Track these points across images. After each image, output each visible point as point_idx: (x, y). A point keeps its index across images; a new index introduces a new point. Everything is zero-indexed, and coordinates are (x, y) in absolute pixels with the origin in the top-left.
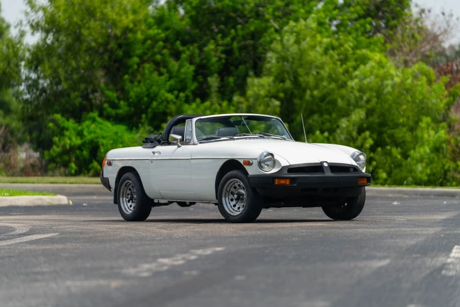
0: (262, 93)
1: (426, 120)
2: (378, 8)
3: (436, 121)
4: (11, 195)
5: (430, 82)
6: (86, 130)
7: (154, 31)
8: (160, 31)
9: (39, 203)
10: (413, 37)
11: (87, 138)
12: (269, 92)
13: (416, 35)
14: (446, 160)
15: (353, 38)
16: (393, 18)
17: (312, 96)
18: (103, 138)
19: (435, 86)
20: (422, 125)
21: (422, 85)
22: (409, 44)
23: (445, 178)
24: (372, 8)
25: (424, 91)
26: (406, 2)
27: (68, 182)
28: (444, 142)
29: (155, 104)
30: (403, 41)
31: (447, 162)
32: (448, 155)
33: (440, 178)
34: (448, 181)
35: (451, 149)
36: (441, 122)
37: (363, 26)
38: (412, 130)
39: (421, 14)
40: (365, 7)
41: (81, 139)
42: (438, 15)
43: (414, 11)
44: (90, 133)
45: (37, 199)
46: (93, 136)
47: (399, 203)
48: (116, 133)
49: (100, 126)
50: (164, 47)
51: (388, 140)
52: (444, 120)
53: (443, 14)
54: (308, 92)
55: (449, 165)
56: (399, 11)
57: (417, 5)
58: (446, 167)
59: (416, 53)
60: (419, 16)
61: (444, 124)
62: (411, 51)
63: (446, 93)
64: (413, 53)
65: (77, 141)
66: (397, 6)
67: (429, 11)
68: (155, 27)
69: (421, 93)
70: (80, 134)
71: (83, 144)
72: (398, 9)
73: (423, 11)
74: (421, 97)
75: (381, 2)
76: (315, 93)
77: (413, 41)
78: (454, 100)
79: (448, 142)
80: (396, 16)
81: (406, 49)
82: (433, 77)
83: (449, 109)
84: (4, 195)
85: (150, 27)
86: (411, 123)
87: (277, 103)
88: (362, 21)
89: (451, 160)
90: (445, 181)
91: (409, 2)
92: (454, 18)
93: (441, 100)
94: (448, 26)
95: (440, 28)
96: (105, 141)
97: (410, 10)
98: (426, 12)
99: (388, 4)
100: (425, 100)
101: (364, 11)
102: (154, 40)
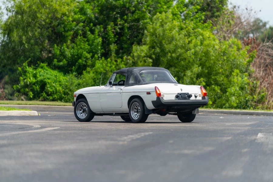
0: (143, 54)
1: (236, 71)
2: (208, 5)
3: (242, 72)
4: (8, 110)
5: (239, 49)
6: (38, 74)
7: (78, 16)
8: (82, 16)
9: (23, 114)
10: (229, 22)
11: (38, 79)
12: (146, 54)
13: (231, 21)
14: (247, 94)
15: (194, 23)
16: (217, 11)
17: (171, 57)
18: (49, 79)
19: (241, 52)
20: (234, 74)
21: (234, 51)
22: (227, 27)
23: (246, 105)
24: (205, 5)
25: (235, 54)
26: (225, 1)
27: (28, 104)
28: (246, 84)
30: (223, 25)
31: (248, 96)
32: (248, 92)
33: (244, 105)
34: (248, 107)
35: (250, 88)
36: (244, 73)
38: (227, 77)
39: (233, 9)
40: (201, 5)
41: (36, 79)
42: (244, 10)
43: (230, 7)
44: (40, 76)
45: (22, 112)
46: (42, 78)
47: (223, 118)
48: (56, 76)
49: (47, 72)
51: (213, 82)
52: (246, 72)
53: (247, 9)
54: (169, 54)
55: (249, 97)
56: (221, 7)
57: (231, 4)
58: (247, 99)
59: (231, 31)
60: (232, 10)
61: (246, 74)
62: (227, 31)
63: (248, 55)
64: (229, 32)
65: (34, 80)
66: (219, 4)
67: (239, 7)
69: (233, 56)
70: (35, 76)
71: (37, 82)
72: (221, 5)
73: (235, 7)
74: (233, 58)
75: (210, 1)
76: (173, 55)
77: (228, 25)
78: (252, 60)
79: (249, 84)
80: (219, 10)
81: (225, 29)
82: (241, 46)
83: (249, 65)
84: (4, 110)
86: (227, 73)
87: (151, 60)
88: (199, 14)
89: (250, 94)
90: (246, 107)
91: (227, 2)
92: (253, 12)
93: (245, 60)
94: (250, 16)
95: (244, 17)
96: (49, 81)
97: (227, 6)
98: (237, 8)
99: (215, 2)
100: (235, 60)
101: (201, 7)
102: (78, 22)
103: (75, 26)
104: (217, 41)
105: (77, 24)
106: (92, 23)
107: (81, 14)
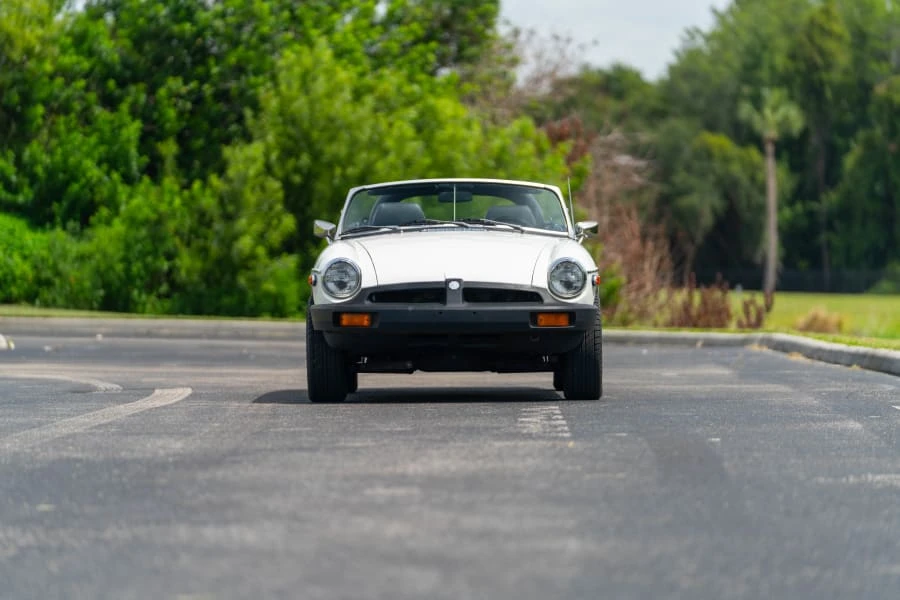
2: (446, 25)
5: (540, 153)
7: (70, 59)
8: (81, 58)
16: (472, 43)
17: (345, 176)
19: (549, 160)
21: (526, 157)
24: (436, 24)
29: (75, 187)
37: (423, 55)
39: (514, 36)
40: (427, 24)
42: (546, 40)
43: (502, 30)
50: (87, 89)
53: (554, 38)
54: (338, 171)
56: (481, 31)
57: (507, 23)
60: (511, 39)
63: (567, 170)
66: (477, 22)
67: (530, 34)
68: (72, 50)
72: (480, 26)
73: (516, 33)
75: (449, 17)
78: (581, 182)
80: (477, 39)
85: (64, 51)
88: (421, 47)
92: (574, 45)
94: (563, 58)
97: (496, 30)
98: (525, 34)
99: (463, 19)
101: (424, 29)
102: (69, 76)
103: (62, 89)
104: (477, 129)
105: (68, 83)
106: (113, 78)
107: (79, 53)
